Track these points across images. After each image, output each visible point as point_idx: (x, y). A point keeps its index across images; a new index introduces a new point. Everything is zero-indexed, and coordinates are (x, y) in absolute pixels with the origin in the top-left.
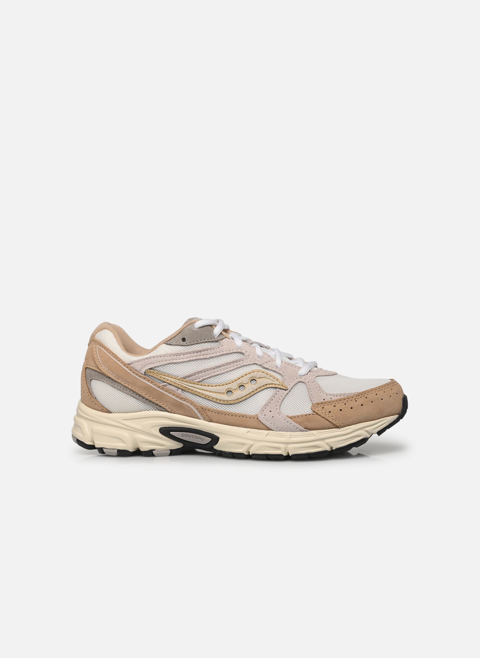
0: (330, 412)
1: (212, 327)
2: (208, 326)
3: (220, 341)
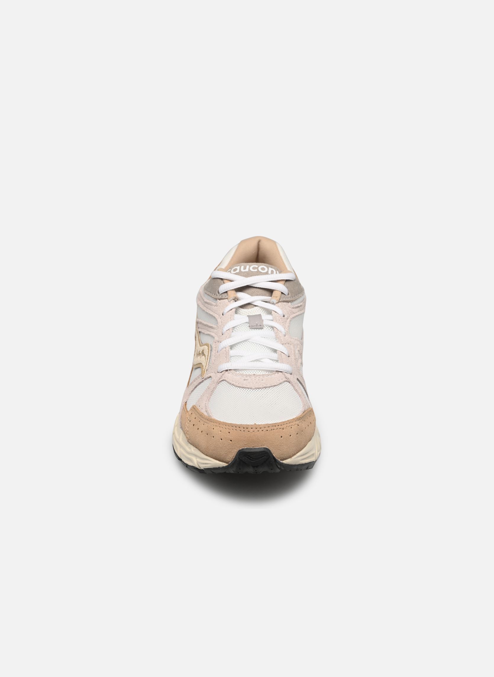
1: (223, 281)
2: (218, 280)
3: (218, 300)
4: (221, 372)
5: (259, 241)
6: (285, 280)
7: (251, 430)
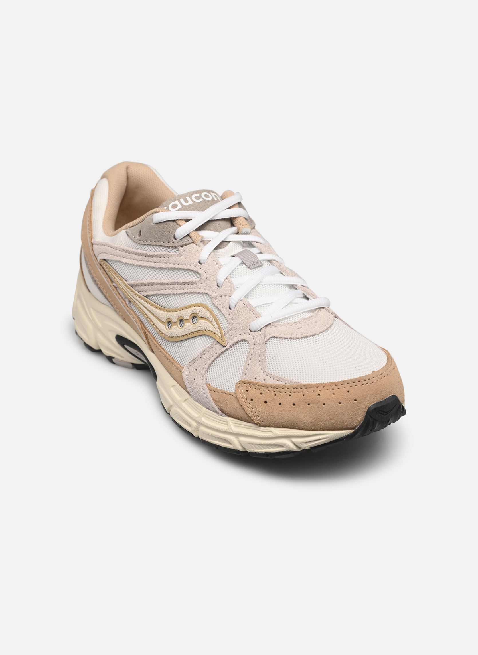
0: (252, 400)
1: (177, 223)
2: (169, 223)
3: (180, 248)
4: (260, 330)
5: (127, 168)
6: (237, 203)
7: (374, 380)
